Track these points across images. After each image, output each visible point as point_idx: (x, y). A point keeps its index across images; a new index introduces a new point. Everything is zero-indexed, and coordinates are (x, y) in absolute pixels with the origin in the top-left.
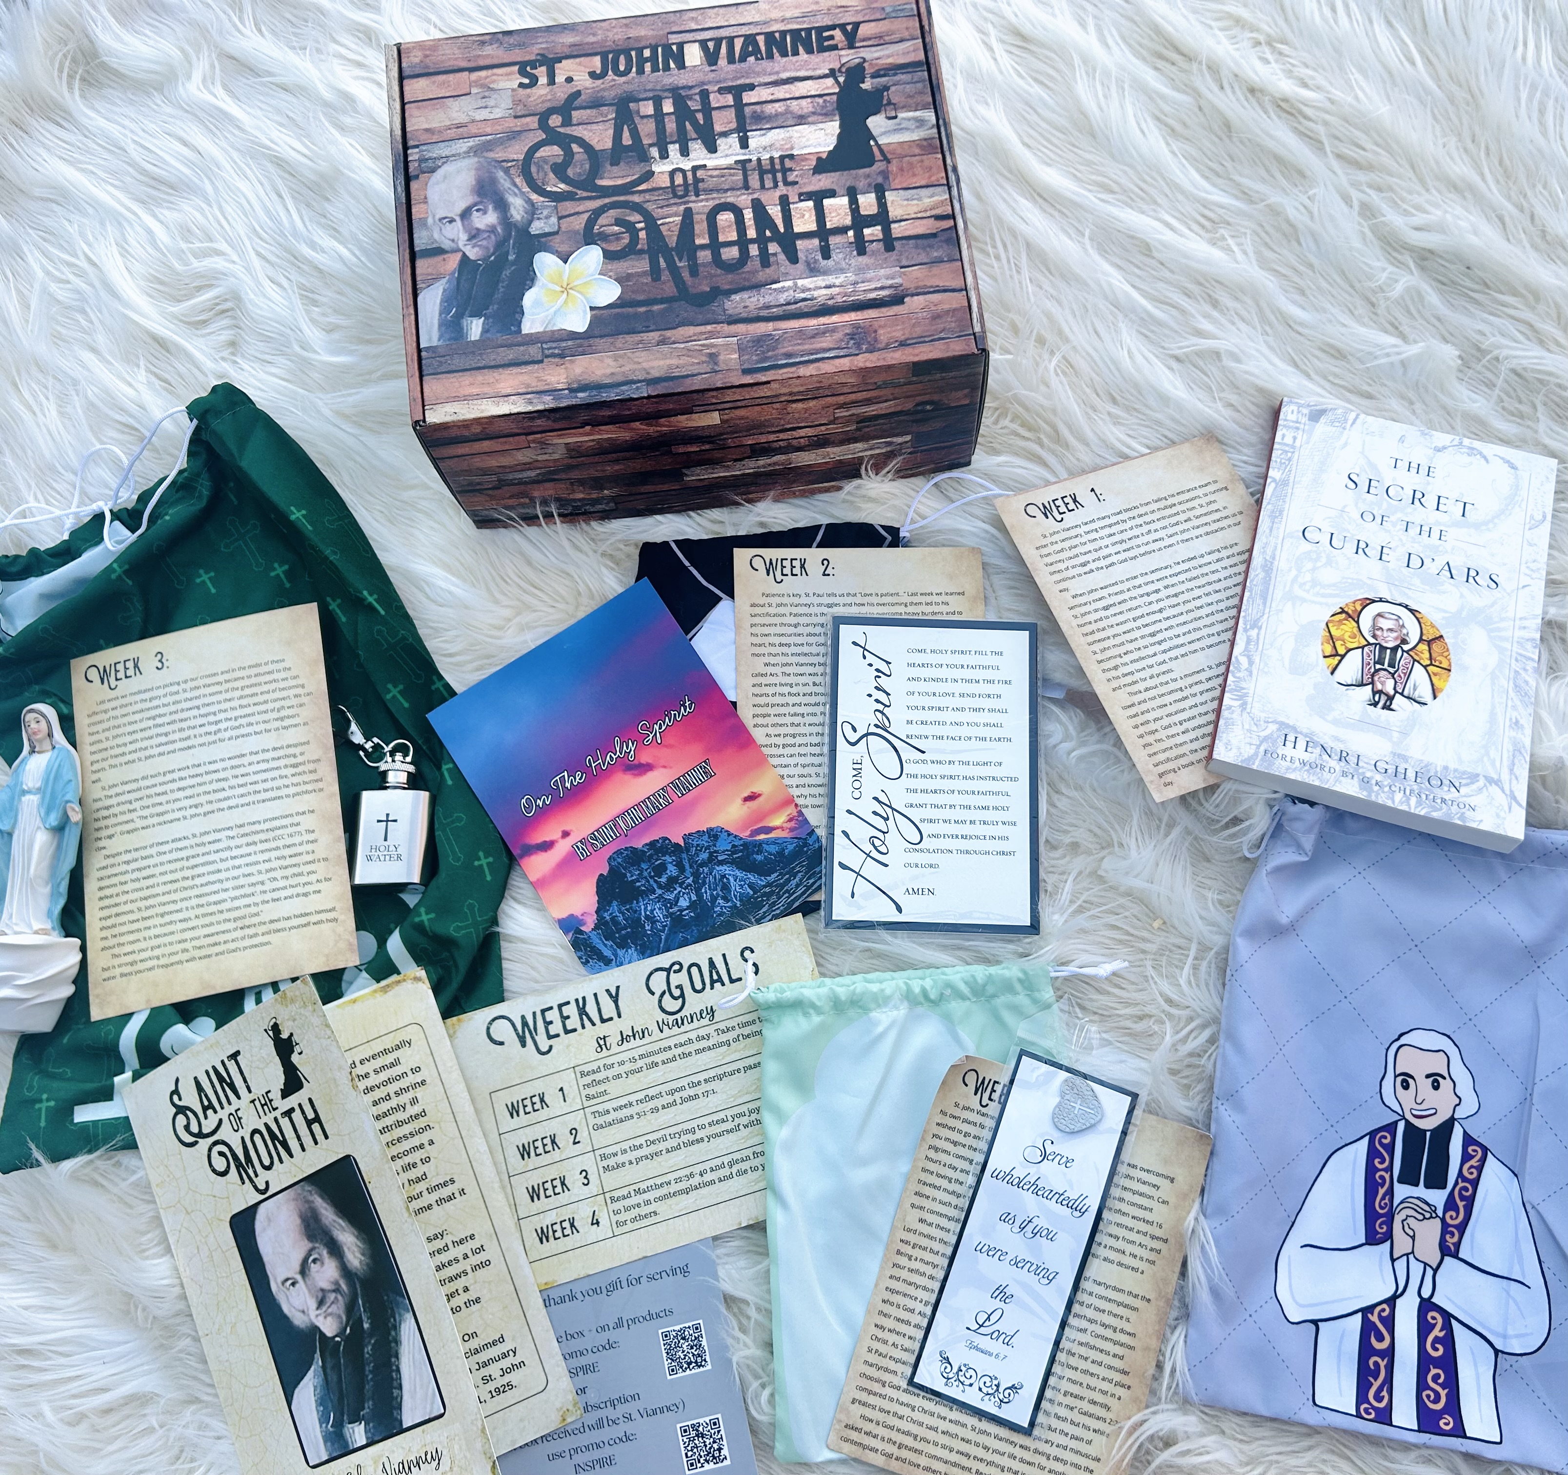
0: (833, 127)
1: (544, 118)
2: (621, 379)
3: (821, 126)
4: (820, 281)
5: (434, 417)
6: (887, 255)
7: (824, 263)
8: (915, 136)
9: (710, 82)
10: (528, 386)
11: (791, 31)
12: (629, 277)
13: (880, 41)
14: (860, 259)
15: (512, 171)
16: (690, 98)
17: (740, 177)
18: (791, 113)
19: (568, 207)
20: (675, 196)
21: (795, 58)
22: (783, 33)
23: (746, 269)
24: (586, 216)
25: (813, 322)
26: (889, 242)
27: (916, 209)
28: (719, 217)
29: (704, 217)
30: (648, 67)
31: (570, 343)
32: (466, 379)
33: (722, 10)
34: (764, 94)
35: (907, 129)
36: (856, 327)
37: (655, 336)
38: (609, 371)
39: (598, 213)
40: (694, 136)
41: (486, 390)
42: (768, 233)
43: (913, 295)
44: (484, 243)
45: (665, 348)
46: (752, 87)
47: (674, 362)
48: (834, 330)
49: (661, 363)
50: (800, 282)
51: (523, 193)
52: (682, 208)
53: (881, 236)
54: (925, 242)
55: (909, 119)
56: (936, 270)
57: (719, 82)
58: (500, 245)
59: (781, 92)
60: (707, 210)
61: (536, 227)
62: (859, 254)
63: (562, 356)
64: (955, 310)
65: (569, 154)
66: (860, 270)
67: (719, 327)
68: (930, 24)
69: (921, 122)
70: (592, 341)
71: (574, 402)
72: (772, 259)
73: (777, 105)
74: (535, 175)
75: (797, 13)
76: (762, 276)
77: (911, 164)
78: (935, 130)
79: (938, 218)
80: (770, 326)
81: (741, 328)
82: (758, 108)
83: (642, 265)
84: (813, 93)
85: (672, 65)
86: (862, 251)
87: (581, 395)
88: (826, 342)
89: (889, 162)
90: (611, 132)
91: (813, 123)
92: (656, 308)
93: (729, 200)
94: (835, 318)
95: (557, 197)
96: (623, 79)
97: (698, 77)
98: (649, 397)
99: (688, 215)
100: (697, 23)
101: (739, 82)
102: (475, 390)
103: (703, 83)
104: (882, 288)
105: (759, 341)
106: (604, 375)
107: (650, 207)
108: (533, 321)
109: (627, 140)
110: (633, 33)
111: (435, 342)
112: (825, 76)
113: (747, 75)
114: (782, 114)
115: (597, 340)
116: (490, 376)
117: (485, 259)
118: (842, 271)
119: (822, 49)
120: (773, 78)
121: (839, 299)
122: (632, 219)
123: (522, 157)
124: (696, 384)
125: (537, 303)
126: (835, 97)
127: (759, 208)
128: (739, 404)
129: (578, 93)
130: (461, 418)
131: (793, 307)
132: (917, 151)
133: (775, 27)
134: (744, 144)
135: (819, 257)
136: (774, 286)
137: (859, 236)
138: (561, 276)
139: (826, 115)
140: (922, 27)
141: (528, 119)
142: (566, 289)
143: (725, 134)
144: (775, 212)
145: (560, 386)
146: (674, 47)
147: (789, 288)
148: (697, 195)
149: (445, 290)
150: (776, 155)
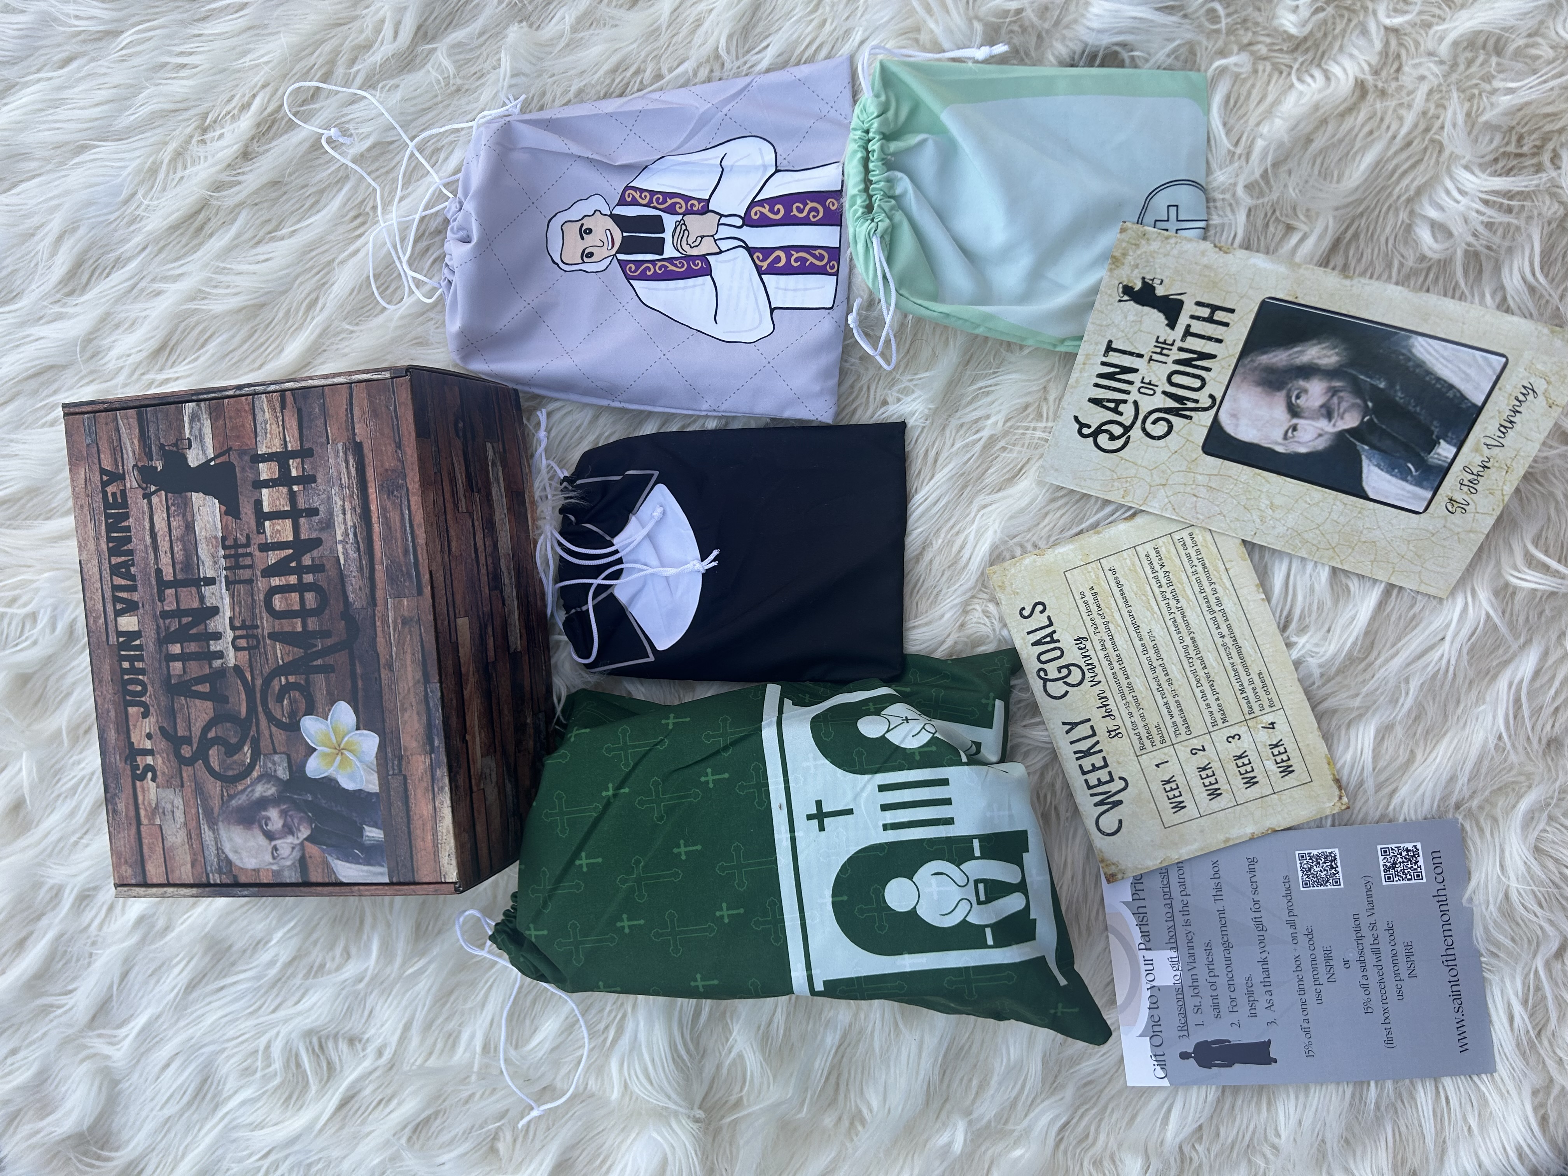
0: (197, 498)
1: (183, 761)
2: (423, 707)
3: (196, 509)
4: (338, 519)
5: (452, 875)
6: (316, 456)
7: (322, 514)
8: (207, 423)
9: (154, 609)
10: (427, 789)
11: (108, 531)
12: (329, 693)
13: (117, 450)
14: (319, 481)
15: (232, 792)
16: (169, 628)
17: (241, 587)
18: (183, 536)
19: (265, 743)
20: (257, 647)
21: (133, 531)
22: (109, 539)
23: (325, 586)
24: (274, 729)
25: (376, 528)
26: (304, 453)
27: (274, 427)
28: (277, 608)
29: (277, 622)
30: (139, 665)
31: (389, 750)
32: (419, 844)
33: (88, 595)
34: (165, 560)
35: (200, 430)
36: (381, 488)
37: (384, 674)
38: (416, 717)
39: (271, 718)
40: (202, 627)
41: (429, 827)
42: (293, 564)
43: (354, 434)
44: (296, 821)
45: (396, 665)
46: (159, 571)
47: (409, 657)
48: (384, 509)
49: (409, 669)
50: (339, 537)
51: (252, 784)
52: (268, 641)
53: (299, 460)
54: (305, 419)
55: (191, 428)
56: (332, 411)
57: (153, 601)
58: (297, 806)
59: (164, 545)
60: (271, 619)
61: (282, 773)
62: (315, 481)
63: (400, 758)
64: (369, 395)
65: (216, 741)
66: (329, 482)
67: (378, 615)
68: (103, 402)
69: (194, 417)
70: (387, 731)
71: (442, 750)
72: (317, 562)
73: (176, 549)
74: (235, 772)
75: (90, 526)
76: (332, 573)
77: (232, 429)
78: (202, 404)
79: (283, 406)
80: (378, 567)
81: (379, 594)
82: (178, 567)
83: (320, 681)
84: (165, 515)
85: (137, 642)
86: (312, 479)
87: (436, 743)
88: (395, 516)
89: (230, 449)
90: (197, 701)
91: (193, 516)
92: (359, 671)
93: (262, 596)
94: (373, 507)
95: (256, 753)
96: (149, 687)
97: (148, 619)
98: (441, 682)
99: (275, 636)
100: (99, 617)
101: (154, 583)
102: (429, 837)
103: (155, 615)
104: (347, 462)
105: (392, 579)
106: (419, 721)
107: (267, 670)
108: (368, 782)
109: (205, 688)
110: (107, 677)
111: (385, 870)
112: (150, 503)
113: (147, 575)
114: (184, 545)
115: (387, 725)
116: (417, 823)
117: (310, 821)
118: (329, 498)
119: (125, 504)
120: (150, 550)
121: (356, 502)
122: (277, 688)
123: (219, 783)
124: (430, 638)
125: (351, 777)
126: (169, 495)
127: (269, 572)
128: (450, 599)
129: (161, 729)
130: (453, 850)
131: (361, 545)
132: (221, 422)
133: (104, 546)
134: (211, 581)
135: (316, 518)
136: (342, 562)
137: (298, 480)
138: (326, 755)
139: (186, 504)
140: (106, 410)
141: (185, 775)
142: (339, 750)
143: (202, 598)
144: (273, 557)
145: (428, 761)
146: (121, 639)
147: (344, 548)
148: (257, 627)
149: (338, 858)
150: (222, 552)
